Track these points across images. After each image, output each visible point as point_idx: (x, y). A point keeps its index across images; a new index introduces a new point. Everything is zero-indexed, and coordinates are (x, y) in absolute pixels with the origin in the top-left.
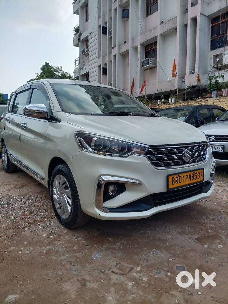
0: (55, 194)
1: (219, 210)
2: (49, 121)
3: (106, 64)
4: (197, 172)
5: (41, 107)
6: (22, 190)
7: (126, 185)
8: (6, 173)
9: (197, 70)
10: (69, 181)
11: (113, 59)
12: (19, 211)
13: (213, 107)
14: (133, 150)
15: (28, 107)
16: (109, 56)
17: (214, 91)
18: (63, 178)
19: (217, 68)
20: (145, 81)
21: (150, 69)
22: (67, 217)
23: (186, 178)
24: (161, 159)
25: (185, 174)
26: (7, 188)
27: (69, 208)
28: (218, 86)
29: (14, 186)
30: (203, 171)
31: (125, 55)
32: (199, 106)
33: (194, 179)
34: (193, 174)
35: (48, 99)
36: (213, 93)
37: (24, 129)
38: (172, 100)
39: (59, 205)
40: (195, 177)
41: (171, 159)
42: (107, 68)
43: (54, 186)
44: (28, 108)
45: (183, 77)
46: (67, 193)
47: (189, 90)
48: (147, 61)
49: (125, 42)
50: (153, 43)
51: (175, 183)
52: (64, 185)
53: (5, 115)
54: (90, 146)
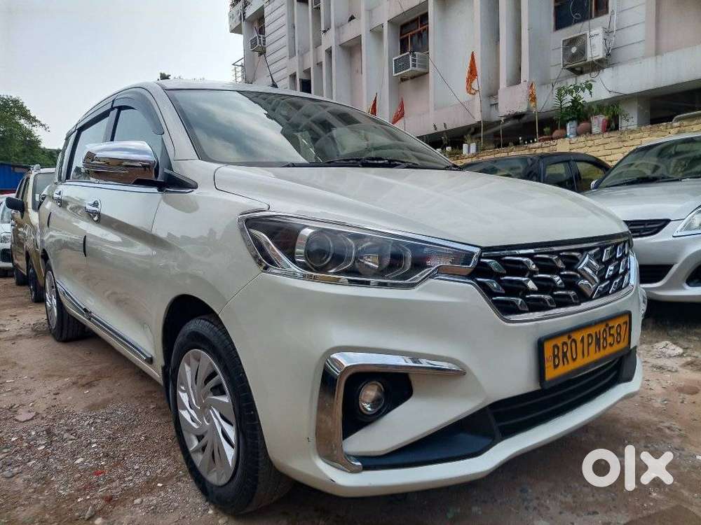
0: (185, 408)
1: (656, 425)
2: (160, 190)
3: (308, 72)
4: (615, 324)
5: (136, 148)
6: (94, 390)
7: (412, 378)
8: (56, 343)
9: (525, 75)
10: (225, 370)
11: (323, 58)
12: (78, 461)
13: (576, 158)
14: (428, 263)
15: (98, 151)
16: (314, 52)
17: (570, 122)
18: (207, 361)
19: (572, 70)
20: (402, 106)
21: (413, 78)
22: (224, 481)
23: (589, 344)
24: (520, 290)
25: (585, 333)
26: (55, 384)
27: (230, 453)
28: (580, 109)
29: (74, 379)
30: (626, 319)
31: (352, 49)
32: (542, 156)
33: (608, 345)
34: (605, 330)
35: (159, 129)
36: (568, 127)
37: (96, 219)
38: (469, 149)
39: (199, 441)
40: (610, 340)
41: (546, 287)
42: (310, 81)
43: (182, 384)
44: (99, 155)
45: (492, 94)
46: (219, 405)
47: (509, 123)
48: (406, 60)
49: (352, 18)
50: (418, 18)
51: (561, 362)
52: (212, 383)
53: (52, 190)
54: (292, 257)
